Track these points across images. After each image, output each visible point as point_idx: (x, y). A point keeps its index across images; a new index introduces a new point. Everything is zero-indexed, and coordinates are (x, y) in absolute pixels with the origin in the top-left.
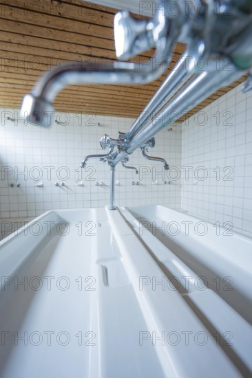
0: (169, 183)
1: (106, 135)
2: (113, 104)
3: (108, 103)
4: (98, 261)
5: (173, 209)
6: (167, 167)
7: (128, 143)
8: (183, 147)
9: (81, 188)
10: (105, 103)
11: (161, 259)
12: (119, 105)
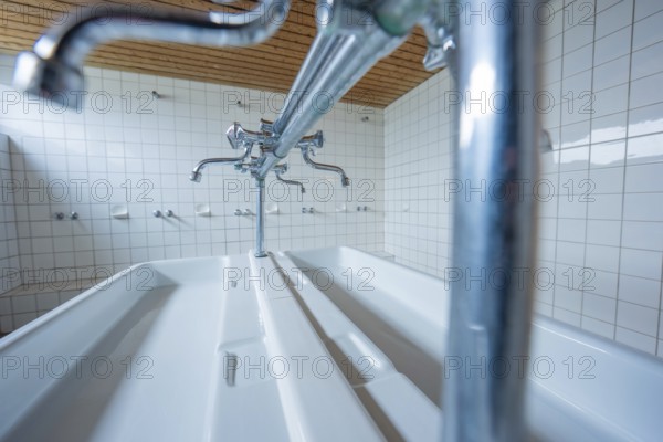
0: (365, 209)
1: (236, 125)
2: (266, 68)
3: (255, 67)
4: (222, 347)
5: (370, 253)
6: (345, 181)
7: (277, 138)
8: (386, 150)
9: (206, 219)
10: (249, 66)
11: (331, 333)
12: (275, 70)
